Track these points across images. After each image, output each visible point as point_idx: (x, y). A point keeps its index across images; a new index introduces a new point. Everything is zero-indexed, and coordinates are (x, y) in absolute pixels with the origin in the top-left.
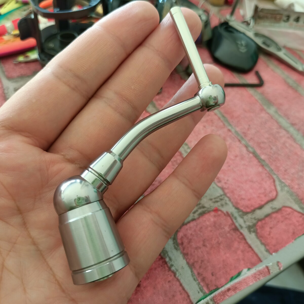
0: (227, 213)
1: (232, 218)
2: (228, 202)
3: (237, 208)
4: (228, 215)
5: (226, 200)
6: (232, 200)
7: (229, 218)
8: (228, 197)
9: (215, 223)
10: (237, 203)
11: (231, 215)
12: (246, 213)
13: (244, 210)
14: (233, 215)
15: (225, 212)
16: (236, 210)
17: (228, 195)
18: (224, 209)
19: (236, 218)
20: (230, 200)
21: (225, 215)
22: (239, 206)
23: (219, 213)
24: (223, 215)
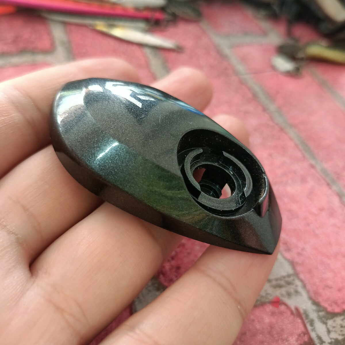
0: (297, 309)
1: (306, 321)
2: (300, 289)
3: (316, 303)
4: (298, 314)
5: (297, 286)
6: (308, 287)
7: (300, 321)
8: (302, 281)
9: (271, 326)
10: (316, 293)
11: (304, 316)
12: (333, 315)
13: (330, 309)
14: (307, 316)
15: (293, 308)
16: (314, 307)
17: (302, 276)
18: (292, 303)
19: (312, 323)
20: (304, 286)
21: (292, 313)
22: (320, 300)
23: (282, 308)
24: (289, 313)
